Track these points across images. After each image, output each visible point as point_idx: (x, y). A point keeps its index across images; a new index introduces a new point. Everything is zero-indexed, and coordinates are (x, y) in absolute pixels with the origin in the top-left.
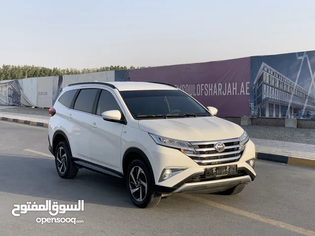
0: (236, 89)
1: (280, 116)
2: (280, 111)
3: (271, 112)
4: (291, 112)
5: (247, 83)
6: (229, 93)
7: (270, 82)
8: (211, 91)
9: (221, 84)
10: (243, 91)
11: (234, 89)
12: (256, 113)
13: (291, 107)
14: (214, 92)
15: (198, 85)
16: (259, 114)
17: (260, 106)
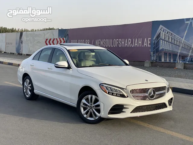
0: (141, 42)
1: (172, 61)
2: (172, 58)
3: (165, 58)
4: (180, 59)
5: (149, 39)
6: (136, 45)
7: (165, 38)
8: (123, 44)
9: (130, 39)
10: (146, 44)
11: (139, 42)
12: (155, 59)
13: (180, 56)
14: (126, 44)
15: (115, 40)
16: (157, 59)
17: (157, 55)
